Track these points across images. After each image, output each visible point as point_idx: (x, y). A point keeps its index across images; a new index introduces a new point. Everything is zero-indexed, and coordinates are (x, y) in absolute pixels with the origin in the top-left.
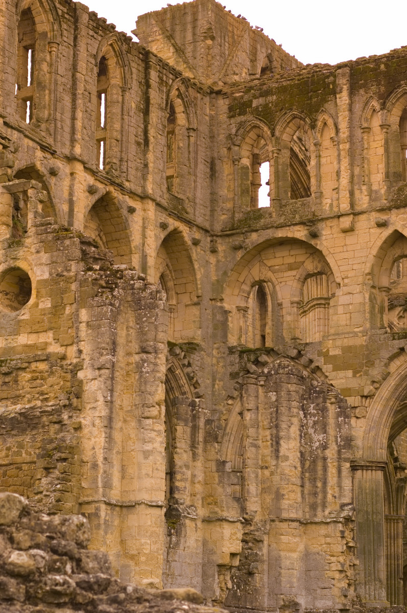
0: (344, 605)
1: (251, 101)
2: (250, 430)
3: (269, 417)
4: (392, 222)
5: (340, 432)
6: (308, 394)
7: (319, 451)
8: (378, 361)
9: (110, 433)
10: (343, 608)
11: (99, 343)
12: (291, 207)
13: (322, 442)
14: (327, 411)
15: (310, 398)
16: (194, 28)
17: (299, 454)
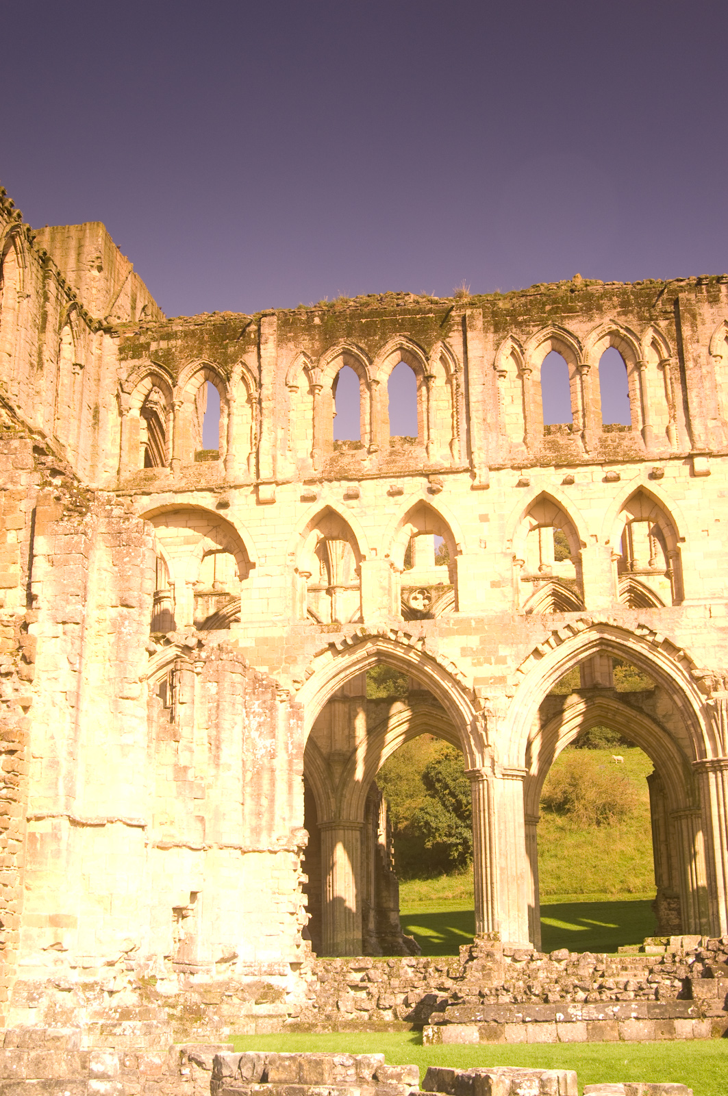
0: (297, 957)
1: (148, 344)
2: (184, 728)
3: (206, 713)
4: (323, 495)
5: (292, 737)
6: (251, 688)
7: (265, 760)
8: (302, 657)
9: (77, 716)
10: (295, 961)
11: (65, 586)
12: (194, 469)
13: (269, 749)
14: (277, 710)
15: (254, 693)
16: (79, 254)
17: (241, 762)
